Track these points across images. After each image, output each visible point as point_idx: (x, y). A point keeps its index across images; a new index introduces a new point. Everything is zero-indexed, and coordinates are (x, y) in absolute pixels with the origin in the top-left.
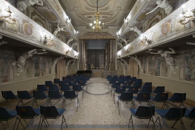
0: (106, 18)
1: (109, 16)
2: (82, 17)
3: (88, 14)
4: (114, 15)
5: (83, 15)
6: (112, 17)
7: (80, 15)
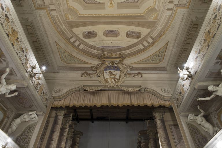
0: (136, 41)
1: (144, 31)
2: (69, 35)
3: (85, 24)
4: (159, 28)
5: (71, 25)
6: (154, 34)
7: (64, 27)
